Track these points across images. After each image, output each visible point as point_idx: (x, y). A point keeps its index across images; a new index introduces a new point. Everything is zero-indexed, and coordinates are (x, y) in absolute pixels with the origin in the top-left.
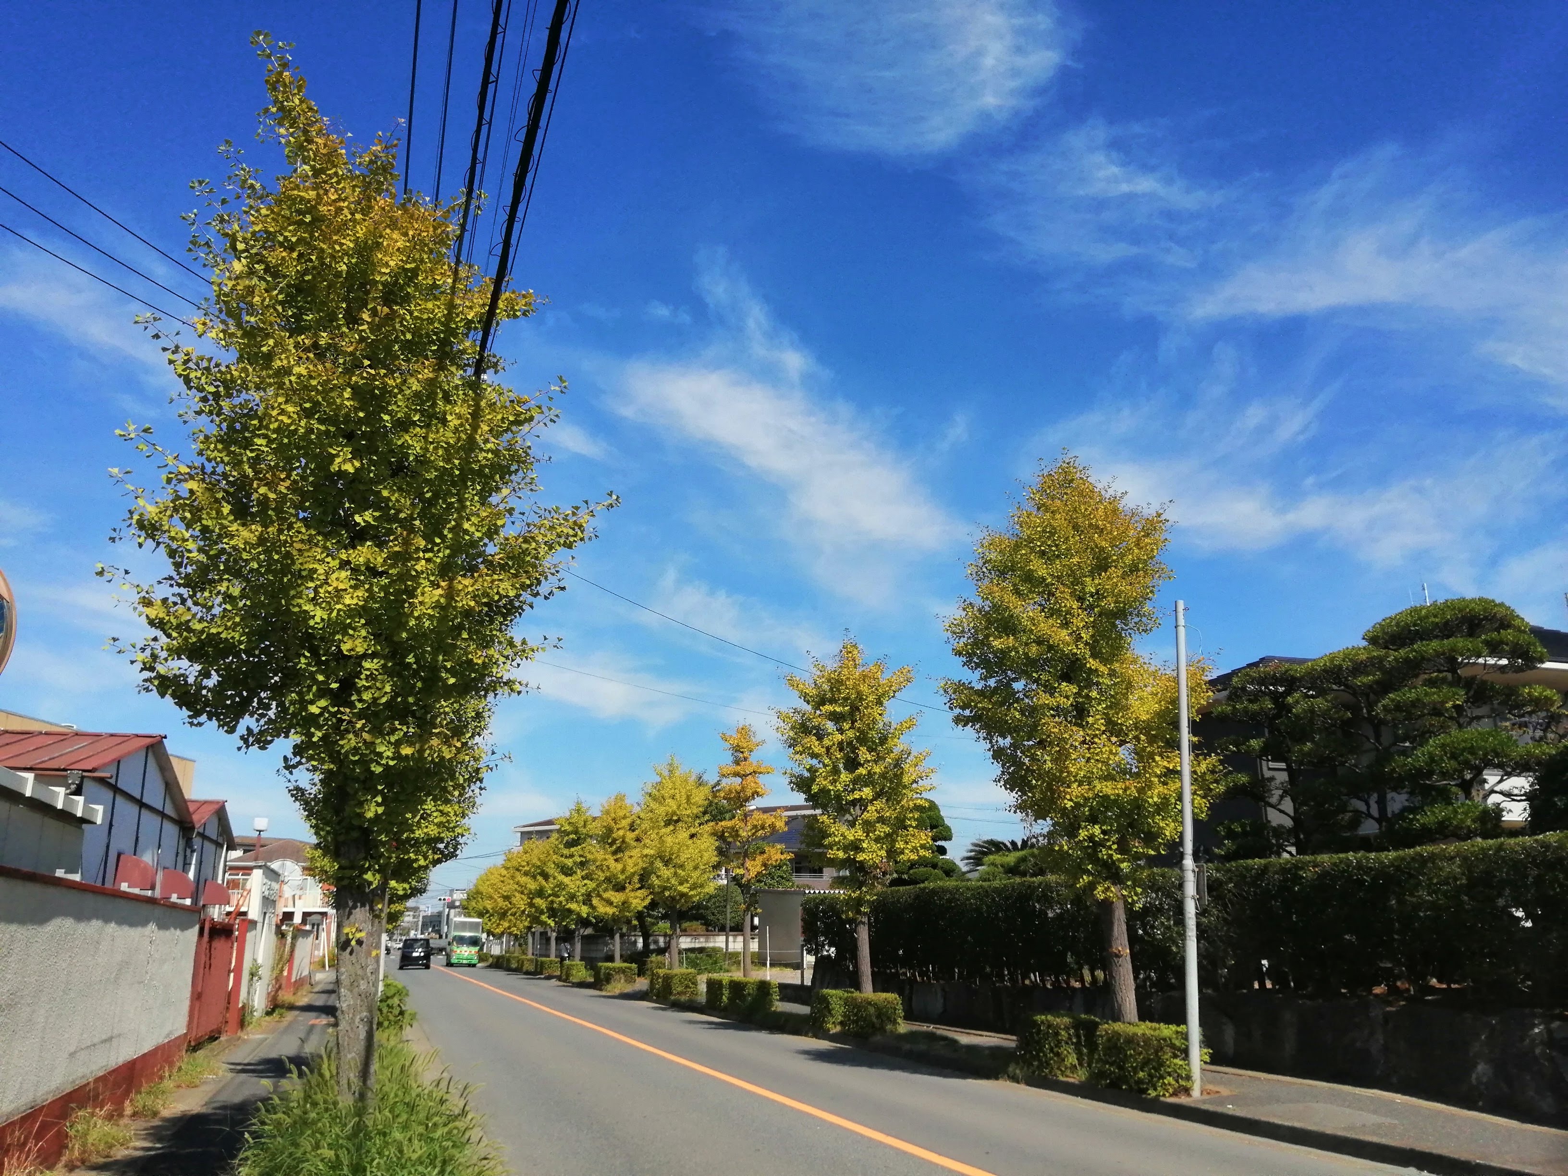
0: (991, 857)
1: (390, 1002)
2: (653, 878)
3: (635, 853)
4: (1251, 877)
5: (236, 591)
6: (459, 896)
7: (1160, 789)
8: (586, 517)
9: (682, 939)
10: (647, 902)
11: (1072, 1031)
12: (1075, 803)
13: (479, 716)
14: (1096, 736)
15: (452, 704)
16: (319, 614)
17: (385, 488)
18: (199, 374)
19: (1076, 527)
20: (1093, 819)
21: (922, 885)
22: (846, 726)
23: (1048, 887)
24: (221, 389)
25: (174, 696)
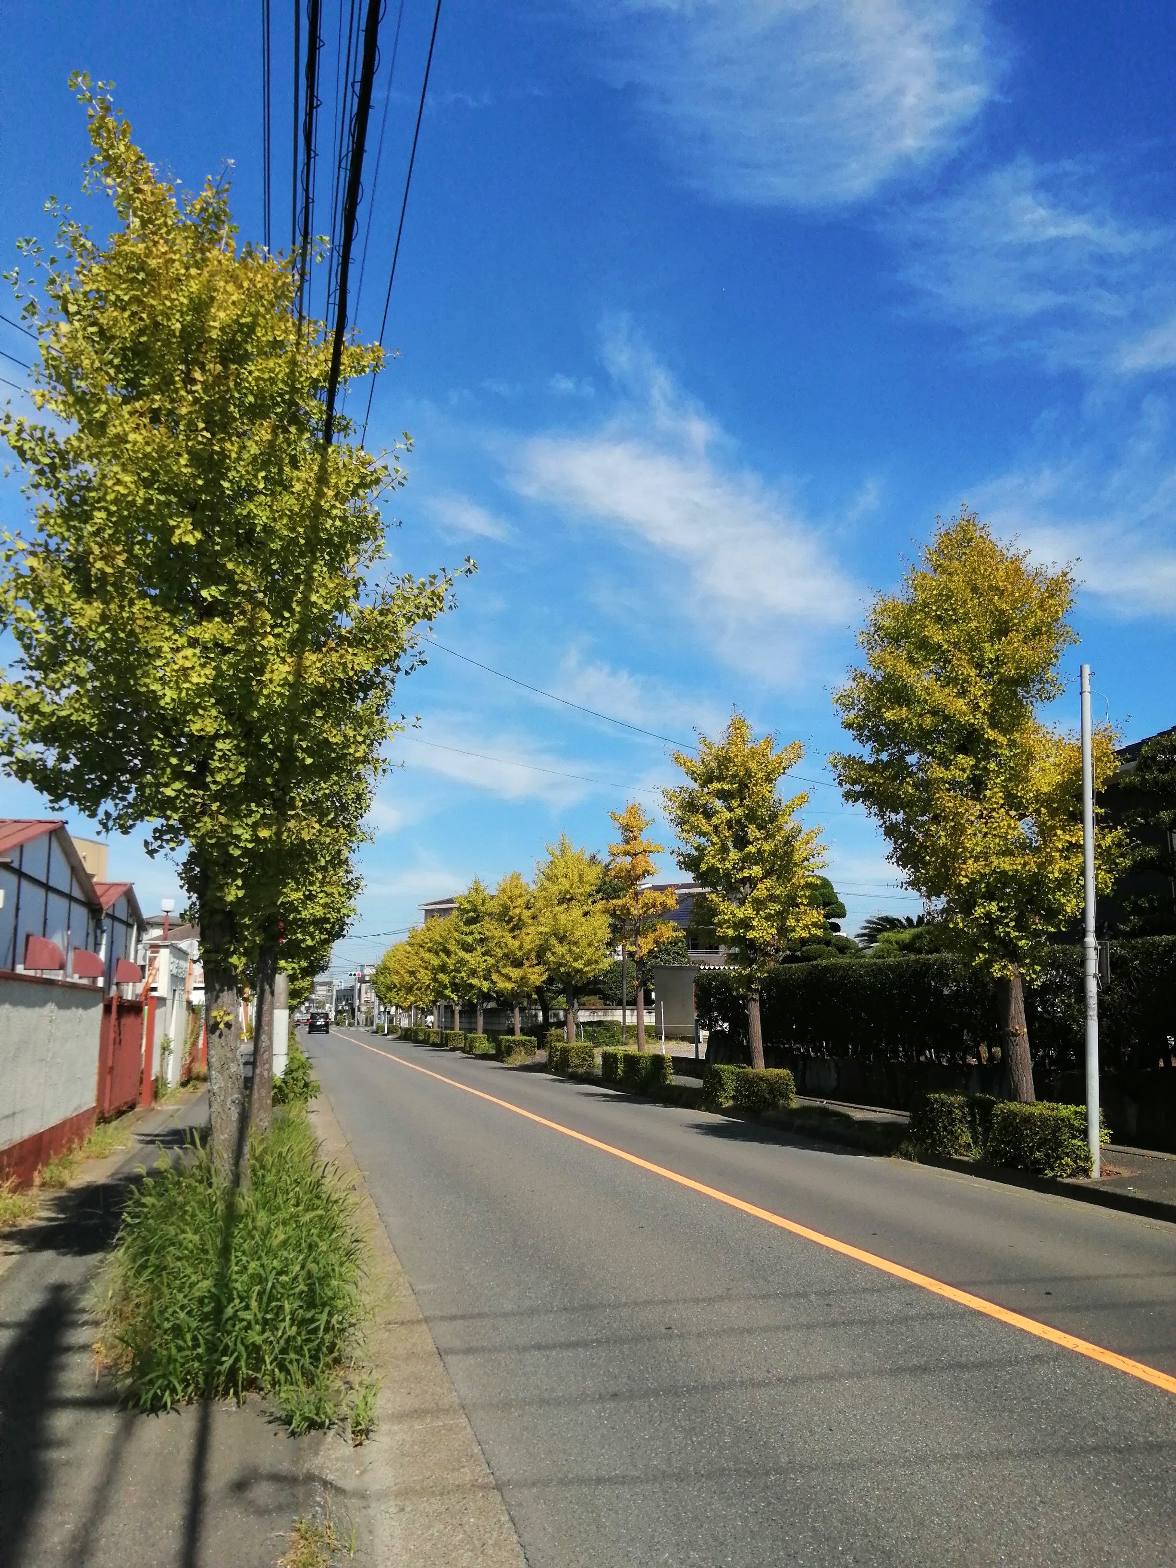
0: (886, 934)
1: (295, 1075)
2: (549, 954)
3: (531, 930)
4: (1158, 954)
5: (83, 672)
6: (369, 971)
7: (1062, 864)
8: (444, 586)
9: (580, 1013)
10: (545, 977)
11: (966, 1110)
12: (971, 879)
13: (359, 797)
14: (993, 810)
15: (332, 786)
16: (170, 694)
17: (230, 560)
18: (32, 445)
19: (975, 590)
20: (990, 896)
21: (814, 963)
22: (735, 803)
23: (943, 964)
24: (57, 460)
25: (34, 781)
